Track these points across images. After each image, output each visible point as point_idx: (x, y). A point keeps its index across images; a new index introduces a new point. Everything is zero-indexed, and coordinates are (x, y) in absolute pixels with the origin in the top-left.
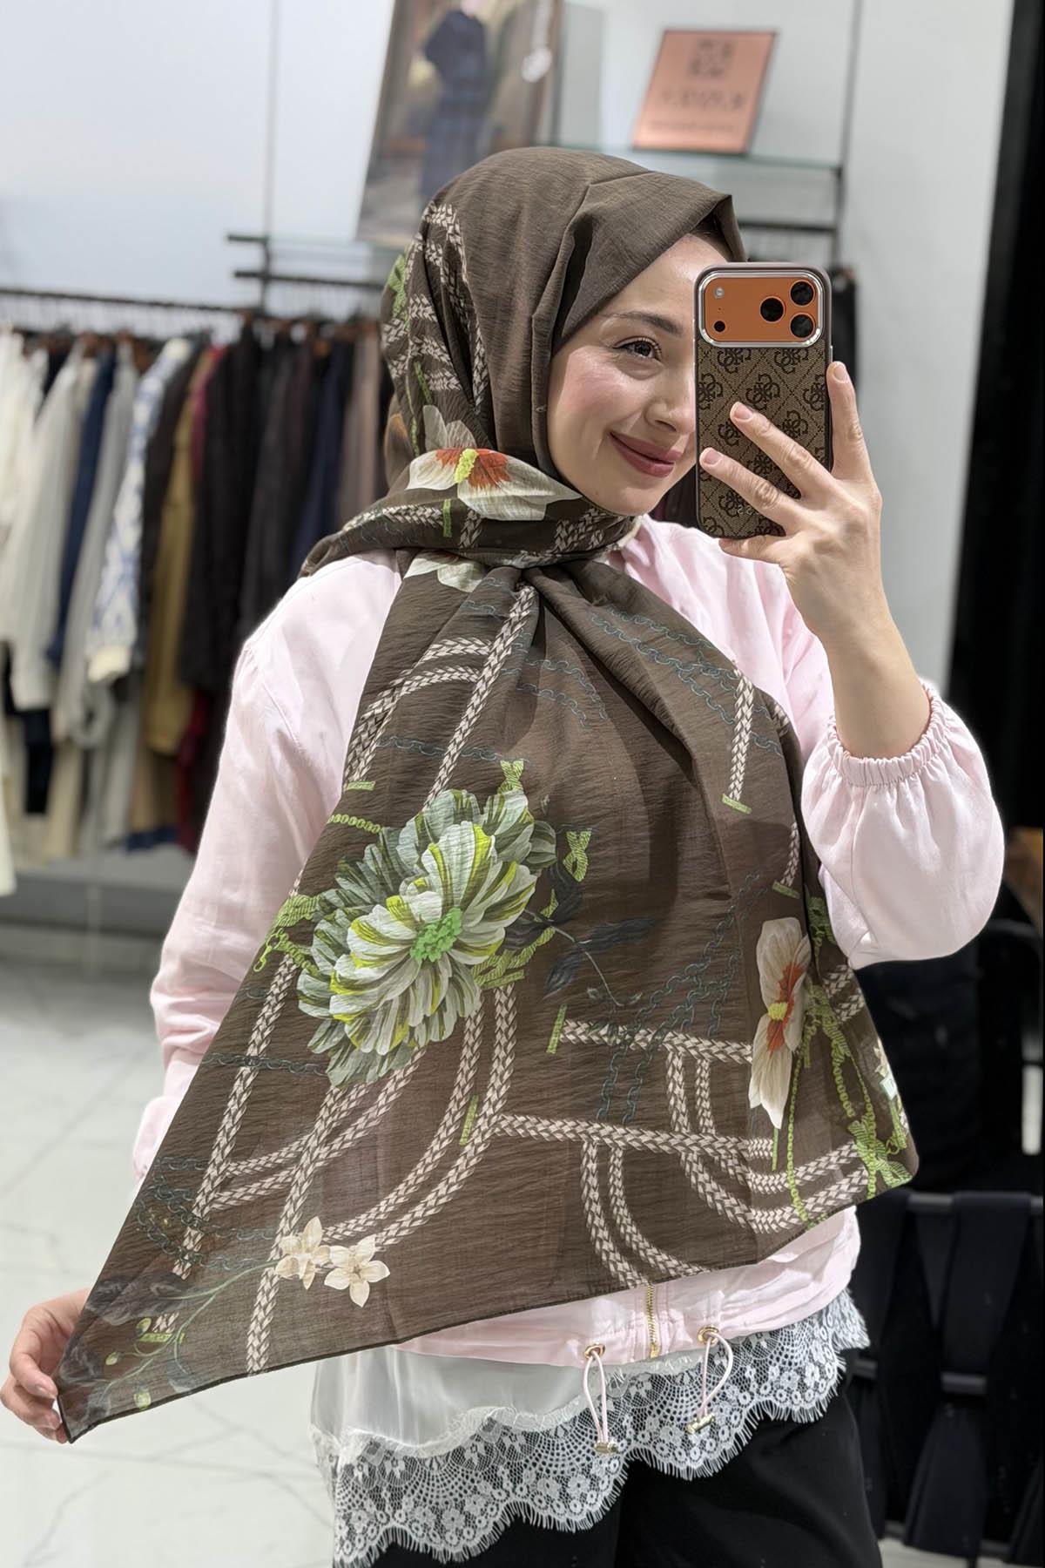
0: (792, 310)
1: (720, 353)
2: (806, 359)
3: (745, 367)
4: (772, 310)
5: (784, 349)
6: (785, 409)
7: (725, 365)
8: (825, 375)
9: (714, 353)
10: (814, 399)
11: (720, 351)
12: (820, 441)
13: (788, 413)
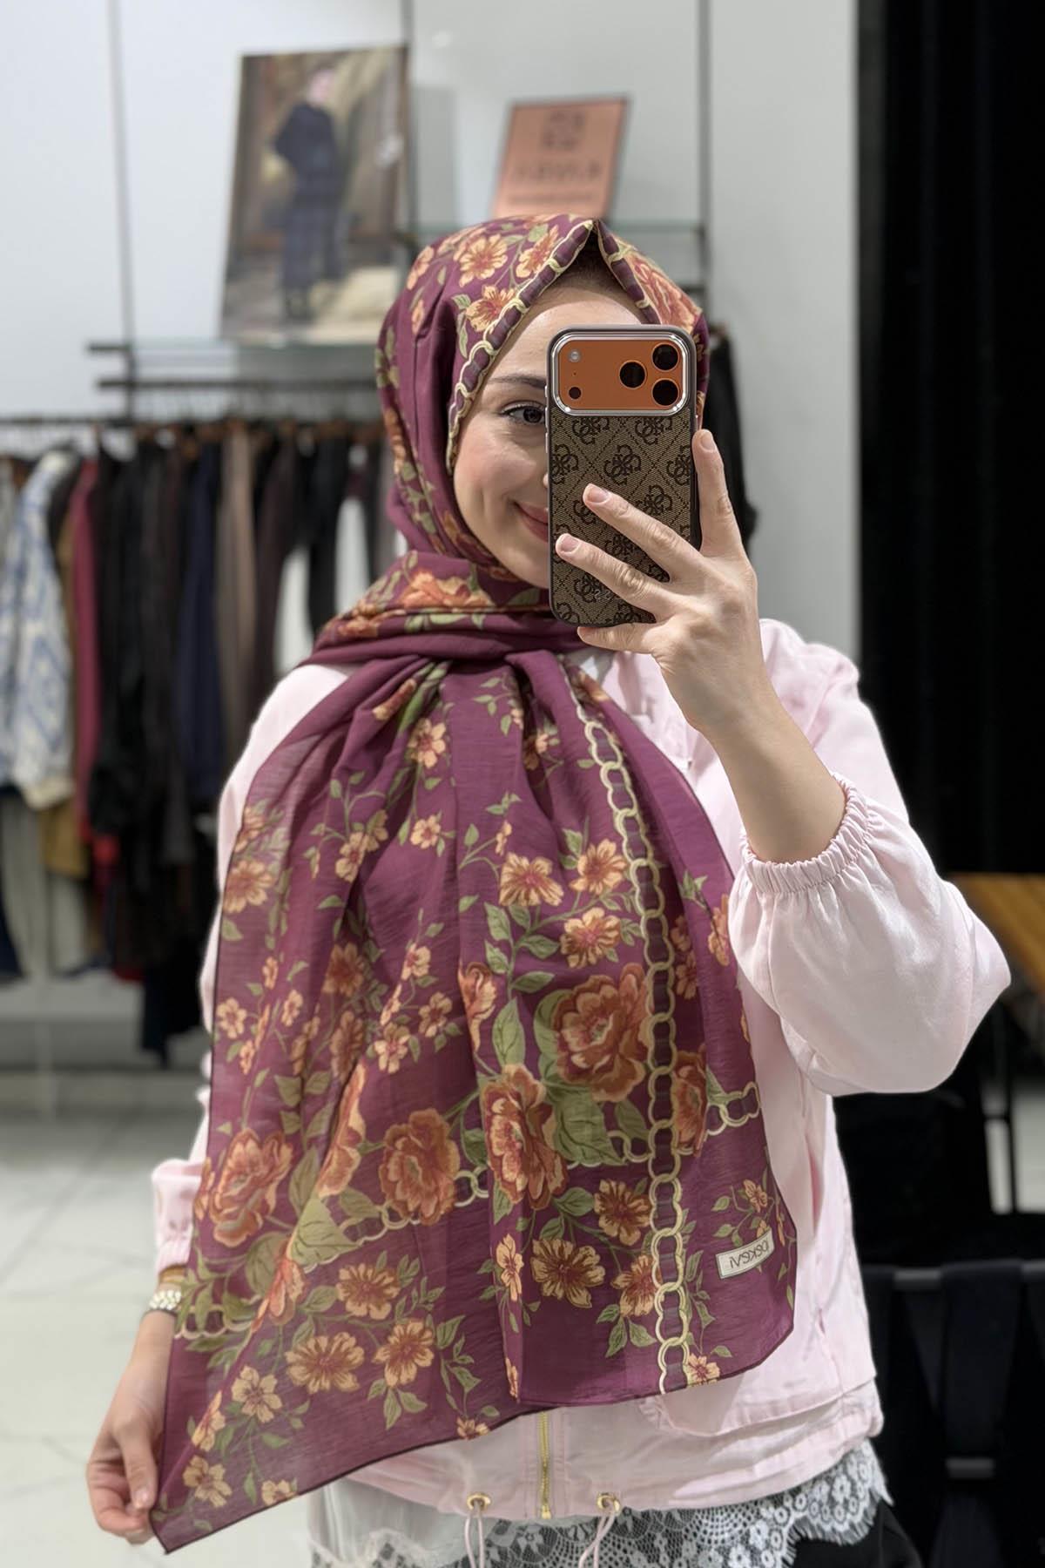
0: (655, 376)
1: (575, 422)
2: (670, 428)
3: (601, 438)
4: (632, 375)
5: (645, 418)
6: (646, 484)
7: (581, 435)
8: (690, 446)
9: (568, 425)
10: (679, 473)
11: (575, 420)
12: (686, 519)
13: (650, 488)
